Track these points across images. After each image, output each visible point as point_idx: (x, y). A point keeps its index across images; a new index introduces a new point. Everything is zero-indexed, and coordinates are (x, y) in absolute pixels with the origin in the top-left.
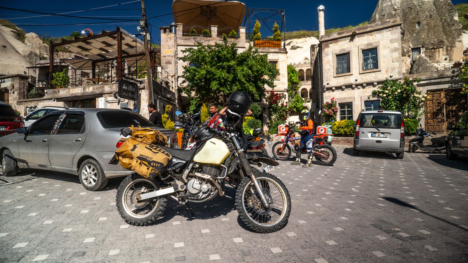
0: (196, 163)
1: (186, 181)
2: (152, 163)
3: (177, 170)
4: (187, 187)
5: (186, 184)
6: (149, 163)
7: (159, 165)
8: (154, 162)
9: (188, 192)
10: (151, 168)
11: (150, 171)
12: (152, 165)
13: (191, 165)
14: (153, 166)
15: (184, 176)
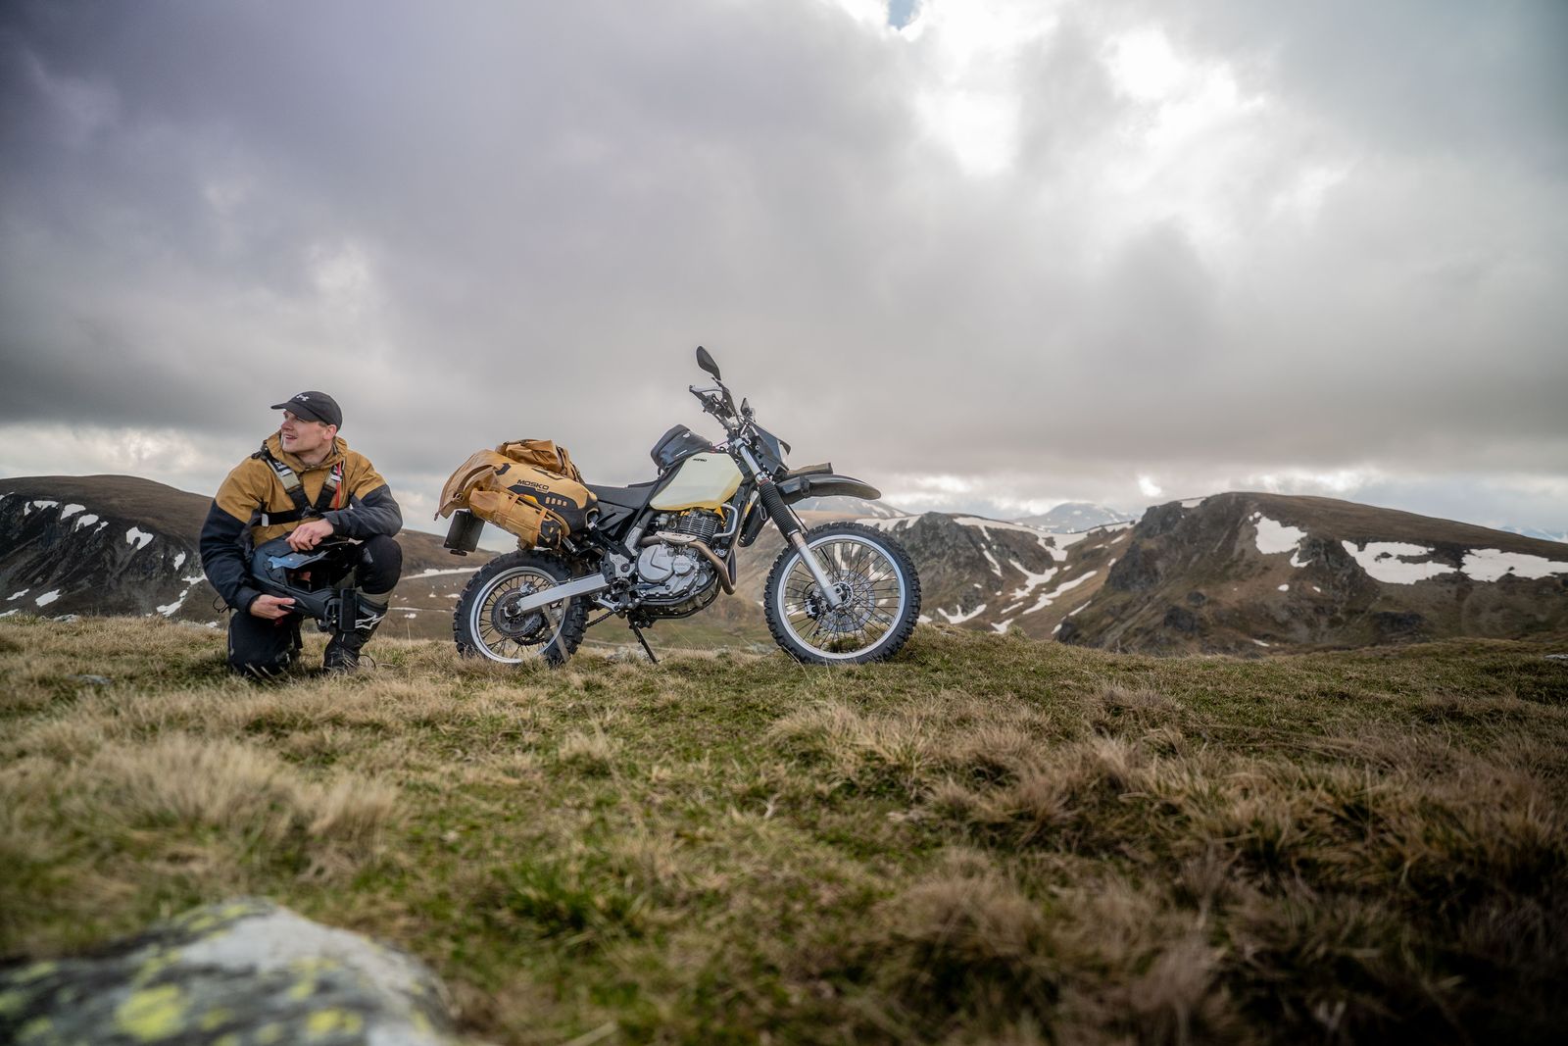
0: (658, 513)
1: (634, 553)
2: (548, 499)
3: (613, 533)
4: (637, 565)
5: (632, 559)
6: (541, 497)
7: (565, 504)
8: (552, 495)
9: (640, 580)
10: (545, 510)
11: (542, 518)
12: (547, 502)
13: (648, 516)
14: (549, 506)
15: (630, 542)
